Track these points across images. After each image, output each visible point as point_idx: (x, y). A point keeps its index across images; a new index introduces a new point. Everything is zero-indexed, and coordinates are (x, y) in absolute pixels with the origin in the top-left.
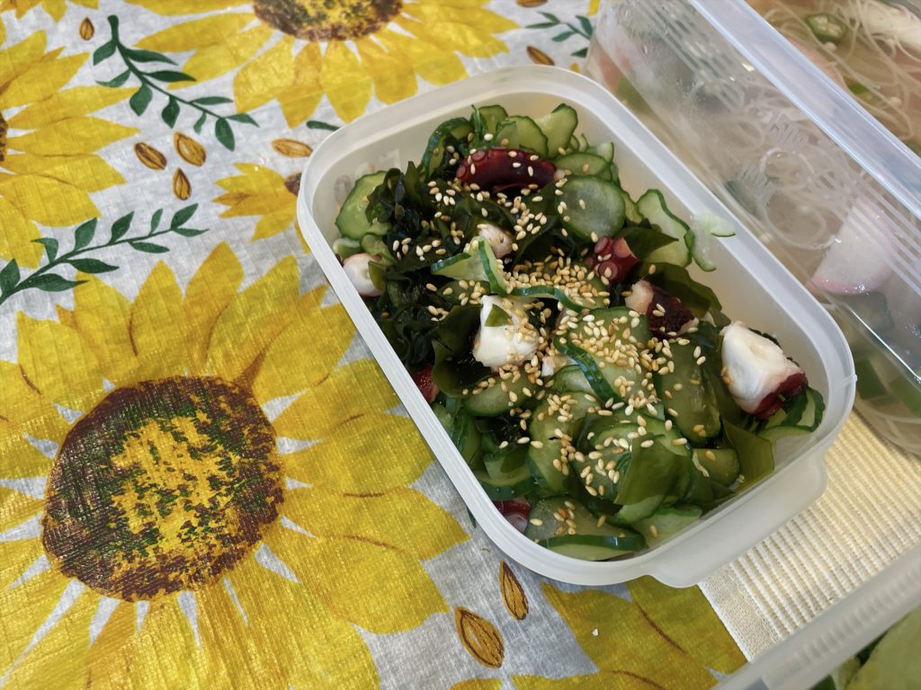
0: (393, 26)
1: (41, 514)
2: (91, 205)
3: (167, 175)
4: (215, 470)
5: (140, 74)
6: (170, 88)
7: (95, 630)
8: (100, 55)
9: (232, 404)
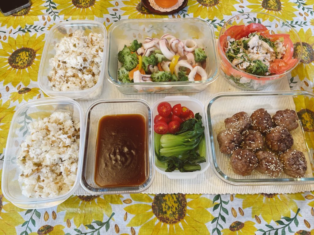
0: (90, 8)
1: (9, 56)
2: (33, 23)
3: (45, 22)
4: (27, 59)
5: (50, 6)
6: (53, 9)
7: (8, 69)
8: (47, 2)
9: (33, 53)
